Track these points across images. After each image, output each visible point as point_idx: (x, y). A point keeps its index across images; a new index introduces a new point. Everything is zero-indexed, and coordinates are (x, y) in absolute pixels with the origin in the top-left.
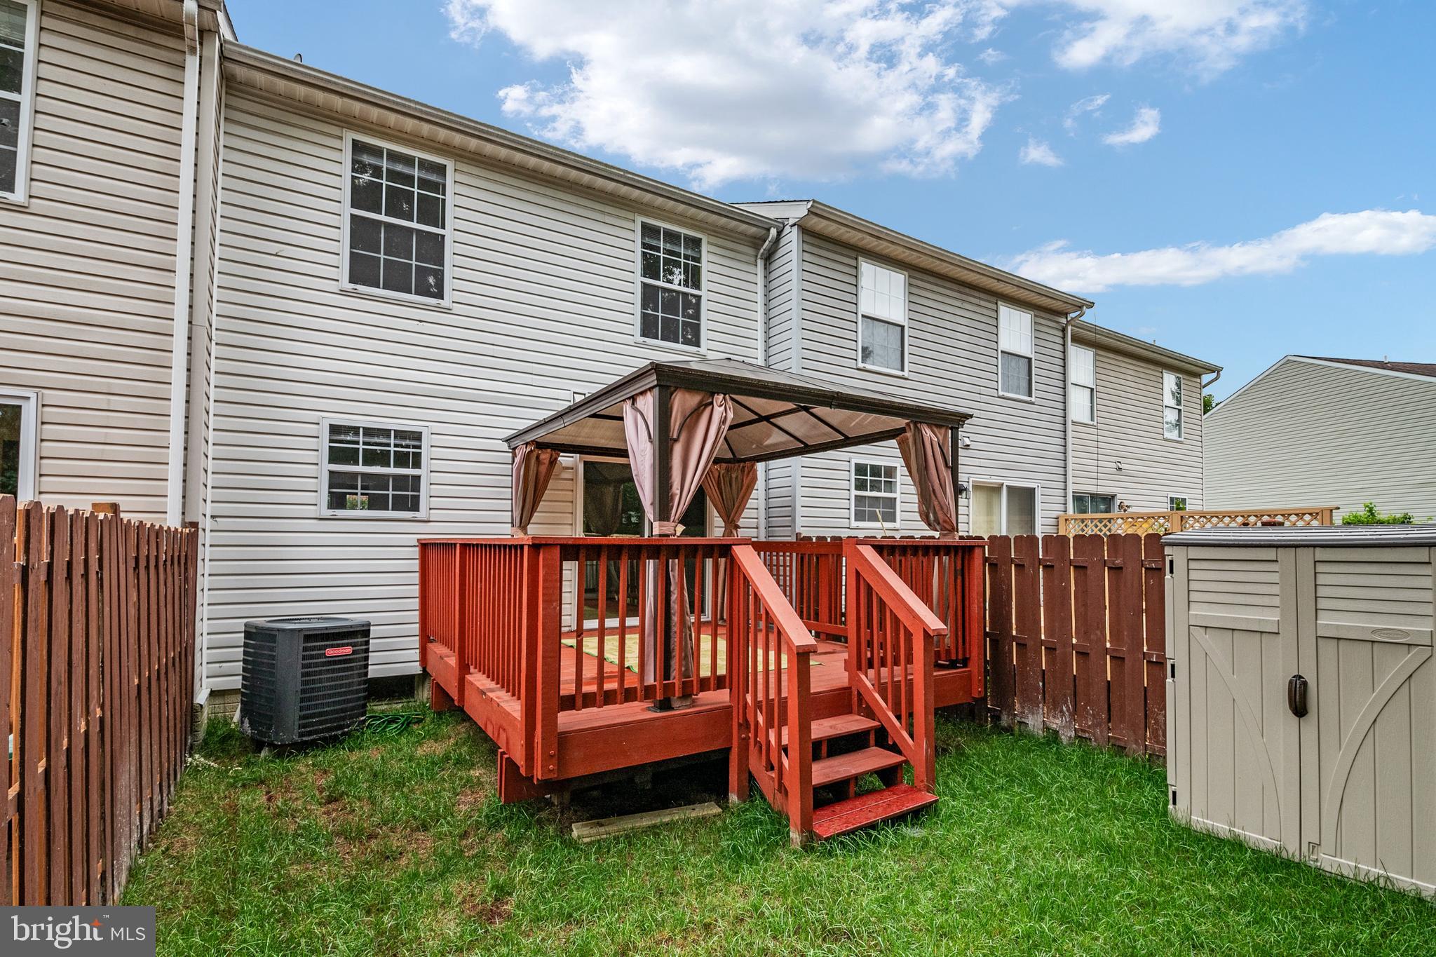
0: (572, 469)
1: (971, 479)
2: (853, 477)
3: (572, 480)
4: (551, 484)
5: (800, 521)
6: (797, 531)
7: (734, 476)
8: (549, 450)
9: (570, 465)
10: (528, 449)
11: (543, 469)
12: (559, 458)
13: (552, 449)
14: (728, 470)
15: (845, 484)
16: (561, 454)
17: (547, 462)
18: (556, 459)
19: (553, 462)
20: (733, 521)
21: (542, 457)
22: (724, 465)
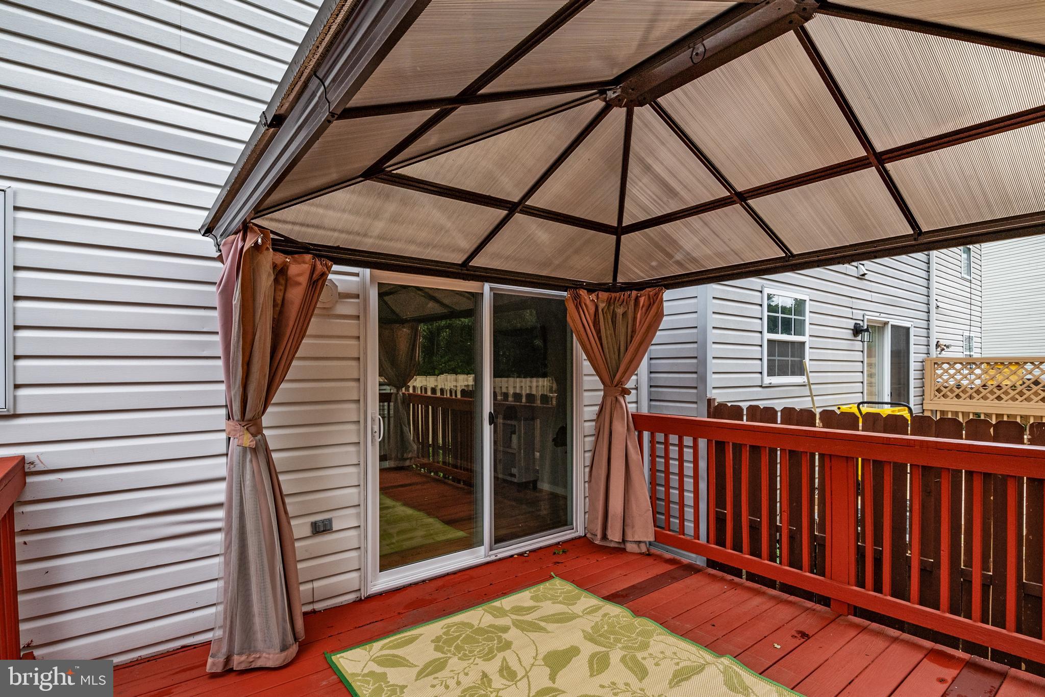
0: (357, 296)
1: (866, 317)
2: (766, 314)
3: (358, 317)
4: (314, 326)
5: (713, 380)
6: (709, 396)
7: (620, 311)
8: (308, 257)
9: (354, 290)
10: (249, 243)
11: (296, 295)
12: (330, 276)
13: (315, 256)
14: (609, 302)
15: (756, 324)
16: (335, 268)
17: (304, 280)
18: (323, 275)
19: (317, 282)
20: (620, 383)
21: (294, 270)
22: (604, 295)
